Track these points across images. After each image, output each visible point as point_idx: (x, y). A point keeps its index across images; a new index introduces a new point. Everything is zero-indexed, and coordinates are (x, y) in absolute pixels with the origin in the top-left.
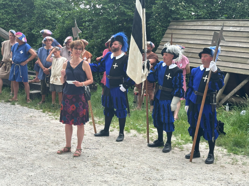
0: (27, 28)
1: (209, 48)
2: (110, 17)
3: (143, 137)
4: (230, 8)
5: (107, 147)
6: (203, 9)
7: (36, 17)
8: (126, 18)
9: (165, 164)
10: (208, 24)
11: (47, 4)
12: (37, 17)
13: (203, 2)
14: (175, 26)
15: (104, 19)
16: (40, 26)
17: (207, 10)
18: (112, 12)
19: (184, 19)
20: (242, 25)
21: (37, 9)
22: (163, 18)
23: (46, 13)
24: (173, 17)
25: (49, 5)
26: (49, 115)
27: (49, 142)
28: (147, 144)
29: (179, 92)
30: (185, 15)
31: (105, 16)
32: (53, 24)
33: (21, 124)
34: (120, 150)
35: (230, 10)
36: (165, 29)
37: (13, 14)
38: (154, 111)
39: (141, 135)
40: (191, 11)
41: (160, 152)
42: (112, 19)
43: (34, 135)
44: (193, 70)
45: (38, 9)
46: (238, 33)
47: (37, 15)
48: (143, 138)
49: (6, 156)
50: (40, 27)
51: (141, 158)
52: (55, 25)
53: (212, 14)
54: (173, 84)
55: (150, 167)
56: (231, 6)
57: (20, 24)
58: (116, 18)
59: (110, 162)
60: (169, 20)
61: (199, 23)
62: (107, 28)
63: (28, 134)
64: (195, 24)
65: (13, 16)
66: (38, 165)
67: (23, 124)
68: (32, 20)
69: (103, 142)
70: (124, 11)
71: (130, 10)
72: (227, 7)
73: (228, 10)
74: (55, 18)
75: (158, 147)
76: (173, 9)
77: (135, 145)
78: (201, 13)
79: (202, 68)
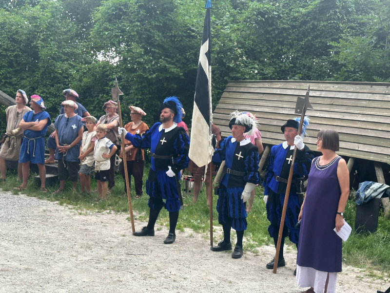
0: (28, 87)
1: (295, 119)
2: (146, 74)
3: (202, 237)
4: (304, 66)
5: (157, 252)
6: (270, 67)
7: (41, 72)
8: (168, 76)
9: (237, 274)
10: (278, 86)
11: (56, 55)
12: (43, 72)
13: (269, 58)
14: (235, 88)
15: (138, 77)
16: (46, 84)
17: (275, 68)
18: (149, 68)
19: (245, 79)
20: (323, 89)
21: (42, 61)
22: (218, 77)
23: (55, 67)
24: (231, 75)
25: (59, 55)
26: (69, 209)
27: (77, 246)
28: (210, 247)
29: (254, 176)
30: (248, 74)
31: (140, 73)
32: (66, 82)
33: (33, 221)
34: (175, 256)
35: (304, 68)
36: (221, 91)
37: (8, 68)
38: (220, 202)
39: (200, 235)
40: (255, 69)
41: (229, 258)
42: (150, 77)
43: (53, 236)
44: (274, 148)
45: (44, 61)
46: (318, 99)
47: (42, 70)
48: (203, 239)
49: (22, 267)
50: (46, 87)
51: (205, 266)
52: (69, 84)
53: (281, 73)
54: (245, 166)
55: (219, 278)
56: (305, 63)
57: (18, 82)
58: (154, 76)
59: (165, 272)
60: (226, 80)
61: (267, 85)
62: (143, 89)
63: (44, 235)
64: (261, 86)
65: (9, 70)
66: (67, 279)
67: (35, 221)
68: (35, 76)
69: (150, 246)
70: (166, 66)
71: (173, 65)
72: (300, 64)
73: (302, 68)
74: (68, 74)
75: (224, 251)
76: (231, 65)
77: (194, 249)
78: (267, 72)
79: (285, 145)
